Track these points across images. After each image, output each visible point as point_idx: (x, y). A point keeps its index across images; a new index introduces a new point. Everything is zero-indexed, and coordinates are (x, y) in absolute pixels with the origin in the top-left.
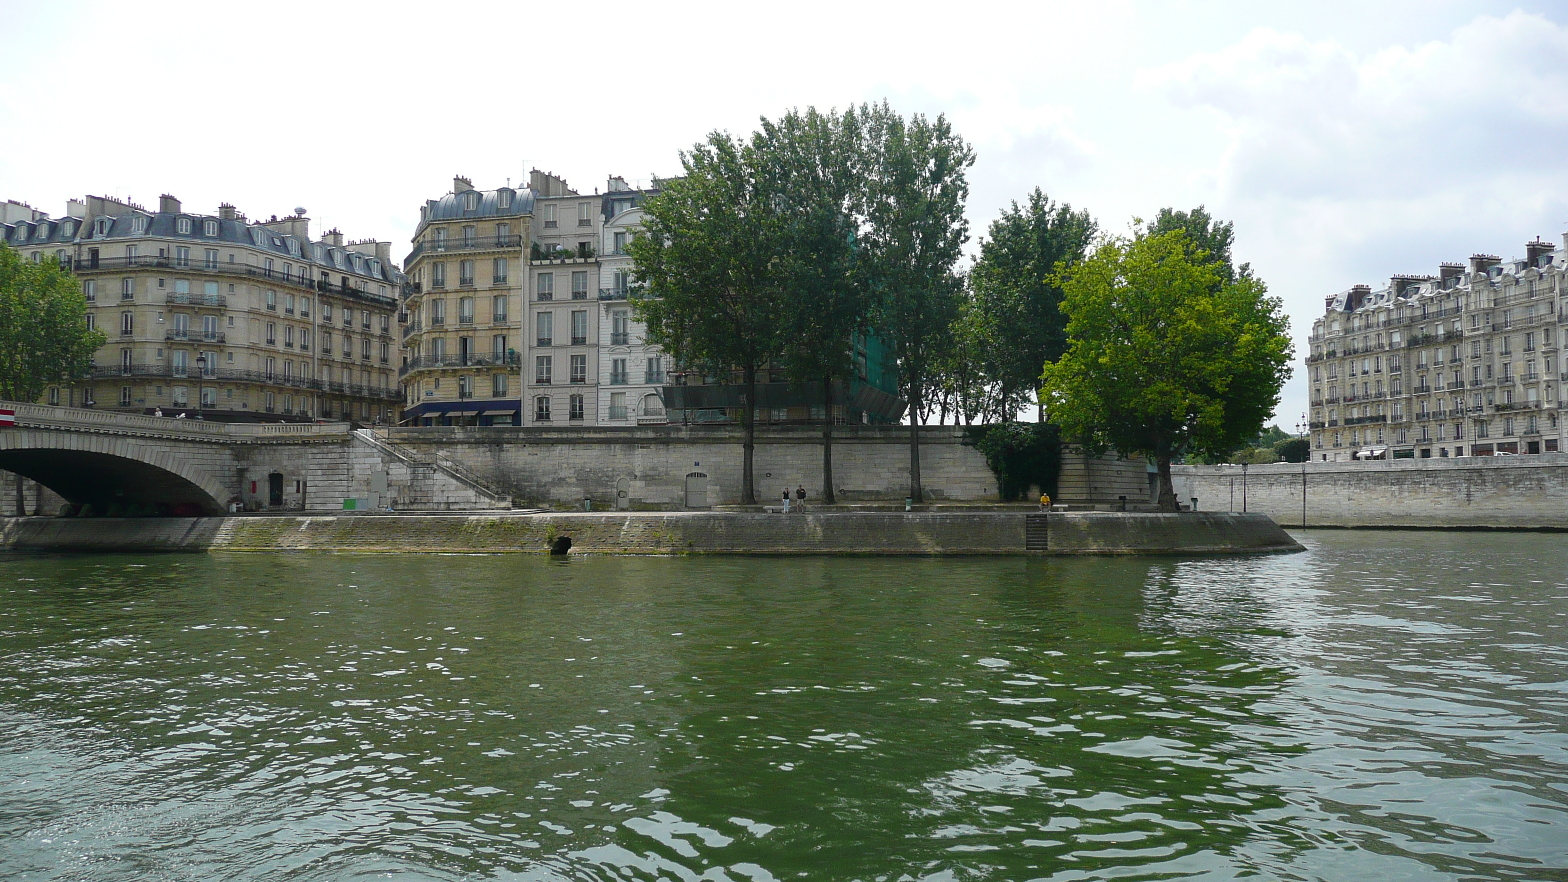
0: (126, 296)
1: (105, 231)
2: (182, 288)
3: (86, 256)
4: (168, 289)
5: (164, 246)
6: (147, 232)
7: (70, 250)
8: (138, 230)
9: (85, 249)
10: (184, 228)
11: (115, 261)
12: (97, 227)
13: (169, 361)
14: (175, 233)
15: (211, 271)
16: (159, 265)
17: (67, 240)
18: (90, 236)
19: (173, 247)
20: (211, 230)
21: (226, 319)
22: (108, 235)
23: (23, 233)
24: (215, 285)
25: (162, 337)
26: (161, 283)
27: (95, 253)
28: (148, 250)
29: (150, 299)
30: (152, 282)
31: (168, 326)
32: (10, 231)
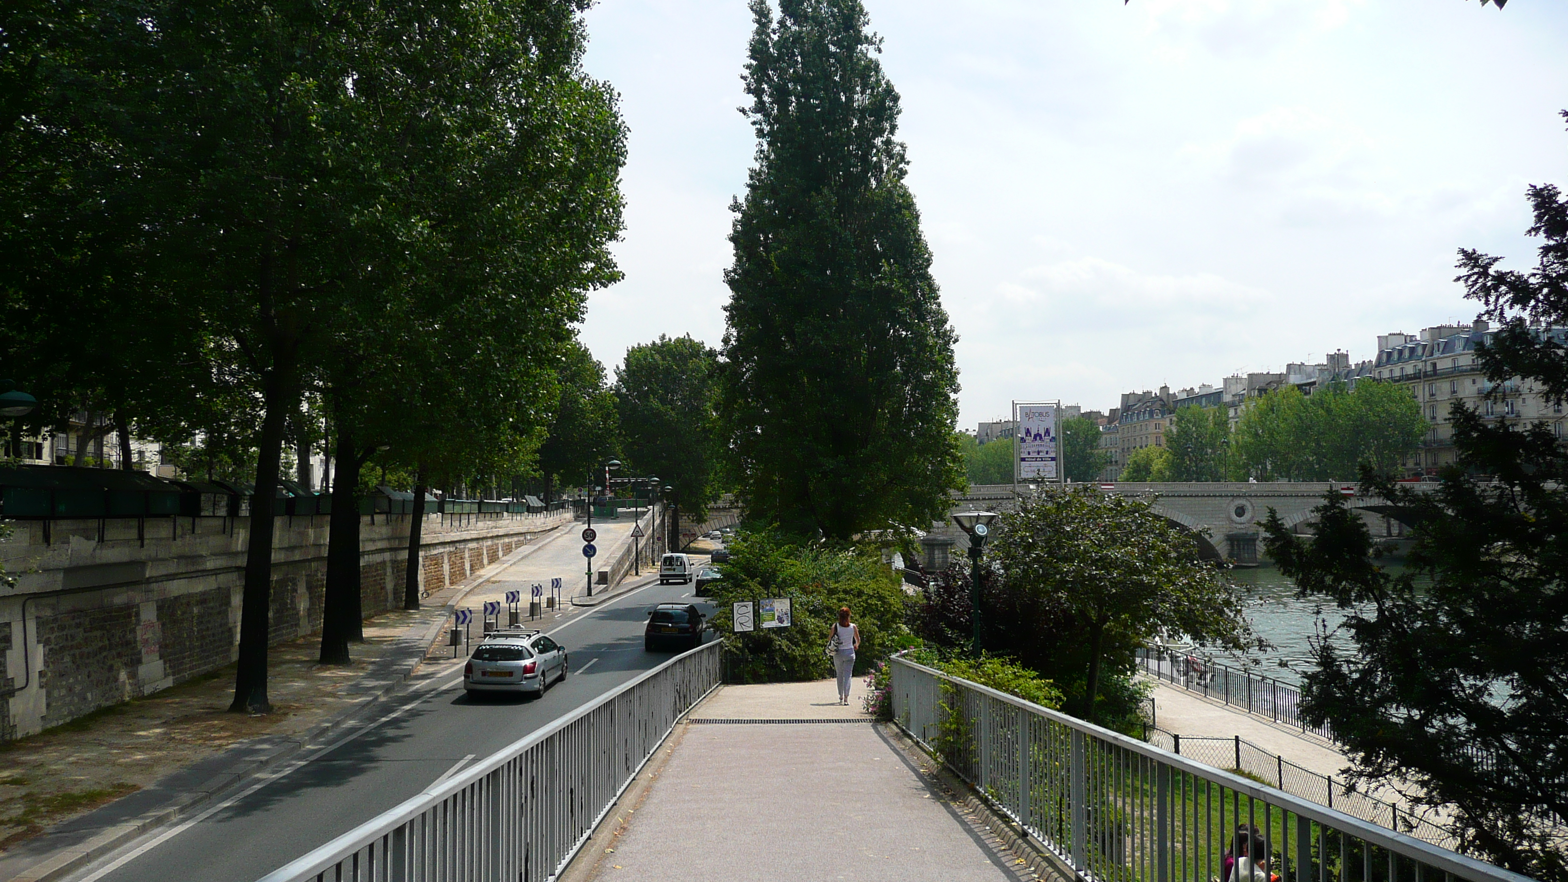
0: (1454, 392)
1: (1441, 350)
3: (1429, 368)
5: (1474, 357)
6: (1464, 349)
7: (1420, 365)
8: (1458, 348)
9: (1429, 363)
10: (1489, 342)
11: (1445, 370)
12: (1436, 348)
16: (1471, 370)
17: (1419, 358)
18: (1432, 354)
21: (1520, 400)
22: (1443, 353)
23: (1396, 356)
26: (1474, 382)
27: (1434, 365)
28: (1465, 361)
29: (1467, 393)
30: (1468, 382)
32: (1389, 354)
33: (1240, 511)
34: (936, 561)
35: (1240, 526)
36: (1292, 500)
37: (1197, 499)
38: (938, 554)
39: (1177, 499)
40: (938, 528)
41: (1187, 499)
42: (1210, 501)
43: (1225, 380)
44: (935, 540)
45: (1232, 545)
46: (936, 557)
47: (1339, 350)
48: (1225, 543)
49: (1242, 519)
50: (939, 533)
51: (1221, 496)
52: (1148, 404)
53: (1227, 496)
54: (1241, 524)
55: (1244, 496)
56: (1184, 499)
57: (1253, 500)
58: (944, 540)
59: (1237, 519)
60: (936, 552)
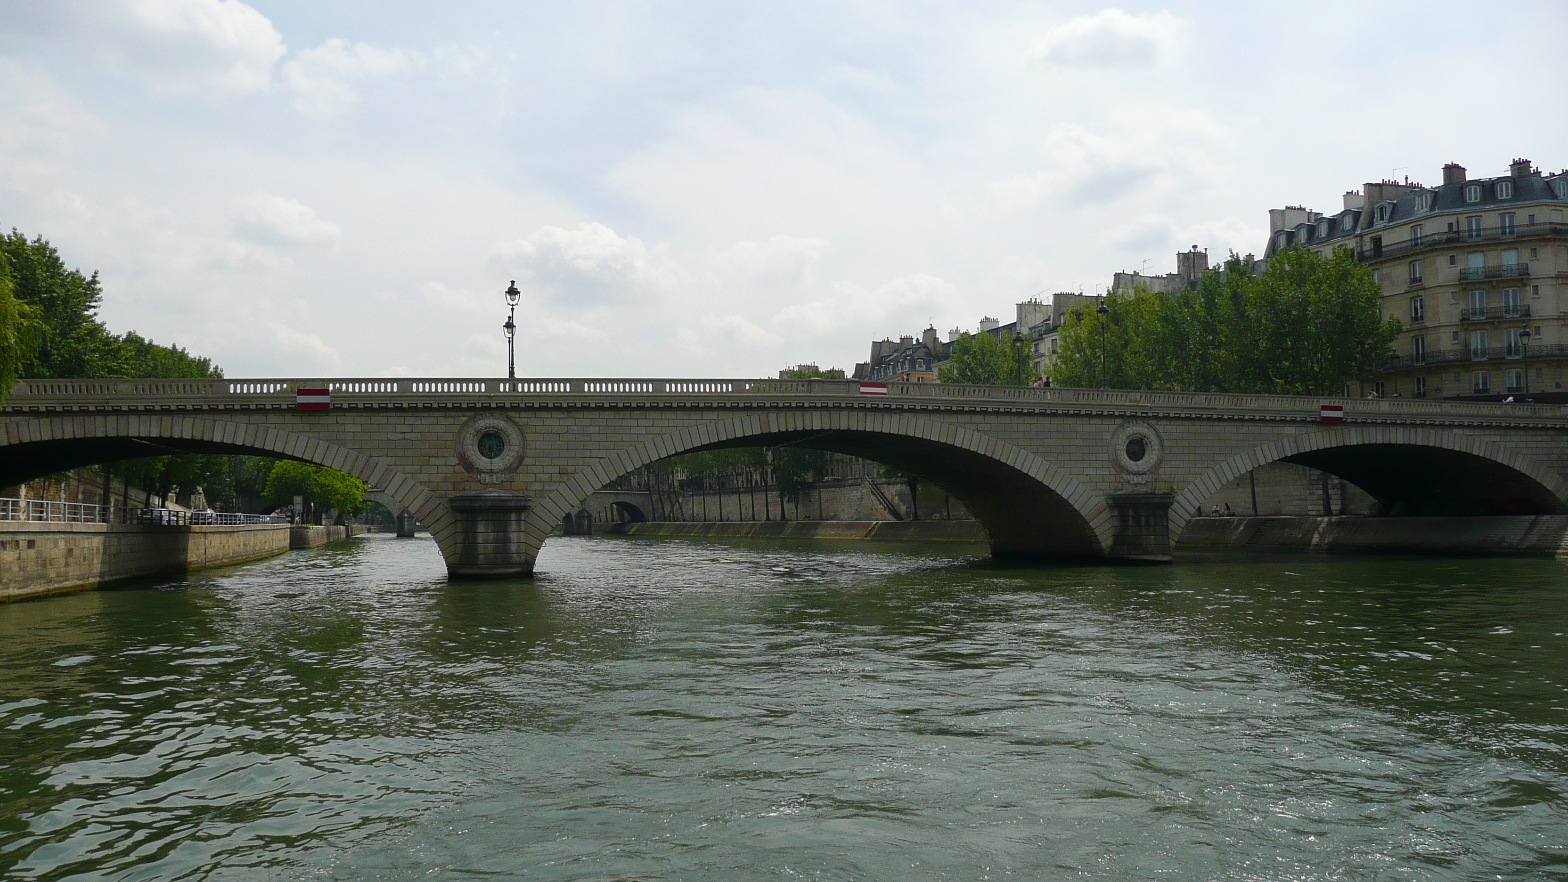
0: (1414, 280)
1: (1386, 217)
2: (1476, 262)
3: (1368, 246)
4: (1460, 266)
5: (1452, 219)
6: (1432, 208)
7: (1351, 244)
8: (1422, 208)
9: (1367, 239)
10: (1473, 196)
11: (1400, 246)
12: (1377, 215)
13: (1467, 345)
14: (1463, 203)
15: (1509, 238)
16: (1449, 240)
17: (1347, 234)
18: (1371, 224)
19: (1463, 219)
20: (1504, 193)
21: (1530, 290)
22: (1390, 221)
23: (1303, 236)
24: (1513, 253)
25: (1456, 319)
26: (1453, 261)
27: (1377, 241)
28: (1436, 227)
29: (1441, 279)
30: (1442, 261)
31: (1462, 305)
32: (1291, 236)
33: (1136, 449)
34: (481, 548)
35: (1136, 479)
36: (1231, 429)
37: (1055, 421)
38: (484, 533)
39: (1016, 420)
40: (491, 472)
41: (1035, 420)
42: (1081, 425)
43: (1020, 306)
44: (478, 498)
45: (1123, 517)
46: (480, 538)
47: (1195, 247)
48: (1106, 514)
49: (1142, 465)
50: (493, 485)
51: (1100, 416)
52: (908, 353)
53: (1112, 416)
54: (1138, 474)
55: (1145, 418)
56: (1029, 420)
57: (1161, 426)
58: (500, 500)
59: (1132, 465)
60: (481, 528)
